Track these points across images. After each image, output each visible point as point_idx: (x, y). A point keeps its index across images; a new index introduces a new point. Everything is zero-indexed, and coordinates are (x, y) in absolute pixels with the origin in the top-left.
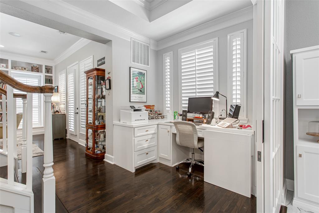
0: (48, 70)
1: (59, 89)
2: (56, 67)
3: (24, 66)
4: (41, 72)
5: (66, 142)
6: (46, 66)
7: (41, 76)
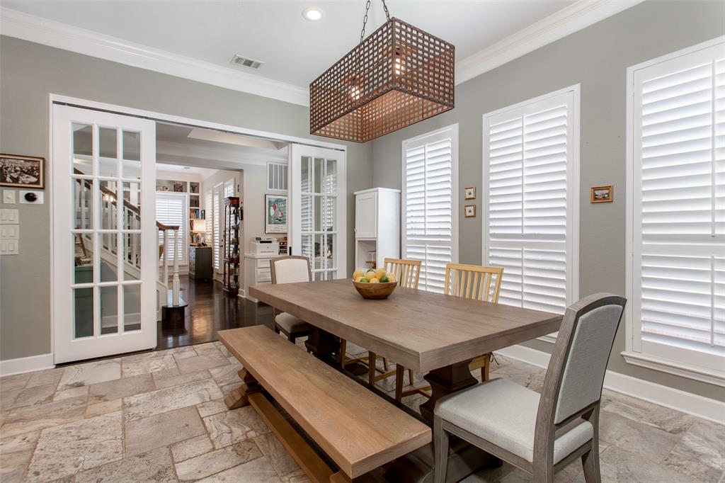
0: (194, 187)
1: (206, 215)
2: (202, 183)
3: (166, 185)
4: (186, 191)
5: (212, 285)
6: (191, 183)
7: (185, 196)
